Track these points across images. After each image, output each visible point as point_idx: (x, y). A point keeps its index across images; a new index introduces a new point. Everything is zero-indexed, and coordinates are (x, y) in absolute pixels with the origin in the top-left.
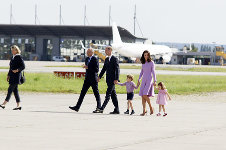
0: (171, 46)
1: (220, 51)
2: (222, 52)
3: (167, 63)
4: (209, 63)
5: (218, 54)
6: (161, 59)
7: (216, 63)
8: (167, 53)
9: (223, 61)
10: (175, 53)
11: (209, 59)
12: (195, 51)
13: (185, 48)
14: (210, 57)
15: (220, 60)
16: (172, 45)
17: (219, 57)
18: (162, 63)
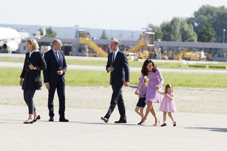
0: (19, 29)
1: (84, 37)
2: (87, 39)
3: (13, 52)
4: (70, 53)
5: (82, 41)
6: (5, 46)
7: (79, 53)
8: (12, 39)
9: (87, 50)
10: (23, 38)
11: (70, 47)
12: (52, 37)
13: (39, 33)
14: (71, 45)
15: (84, 49)
16: (22, 29)
17: (83, 44)
18: (7, 52)
